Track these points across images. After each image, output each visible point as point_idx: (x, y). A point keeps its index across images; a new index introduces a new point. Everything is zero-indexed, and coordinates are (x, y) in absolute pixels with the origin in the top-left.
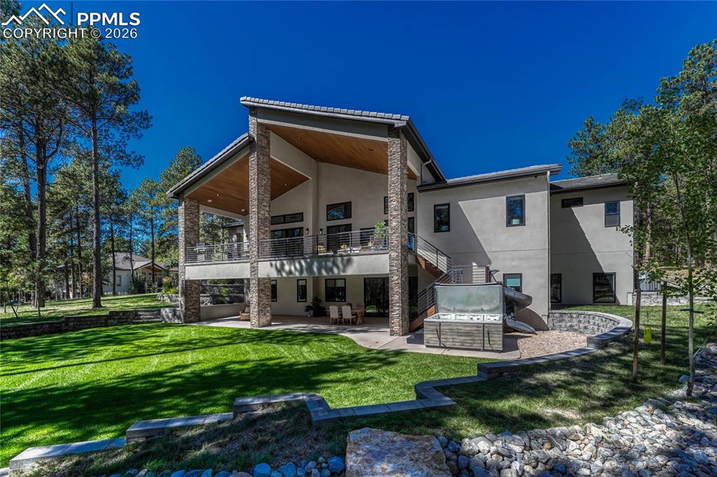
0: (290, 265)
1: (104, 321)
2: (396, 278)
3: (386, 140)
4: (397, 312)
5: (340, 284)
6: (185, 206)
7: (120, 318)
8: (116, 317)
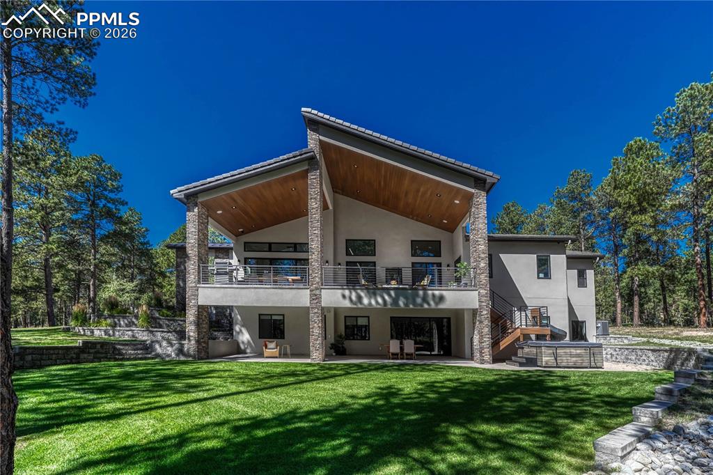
0: (370, 298)
1: (74, 356)
2: (485, 312)
3: (473, 191)
4: (488, 343)
5: (361, 322)
6: (199, 212)
7: (98, 352)
8: (91, 351)
